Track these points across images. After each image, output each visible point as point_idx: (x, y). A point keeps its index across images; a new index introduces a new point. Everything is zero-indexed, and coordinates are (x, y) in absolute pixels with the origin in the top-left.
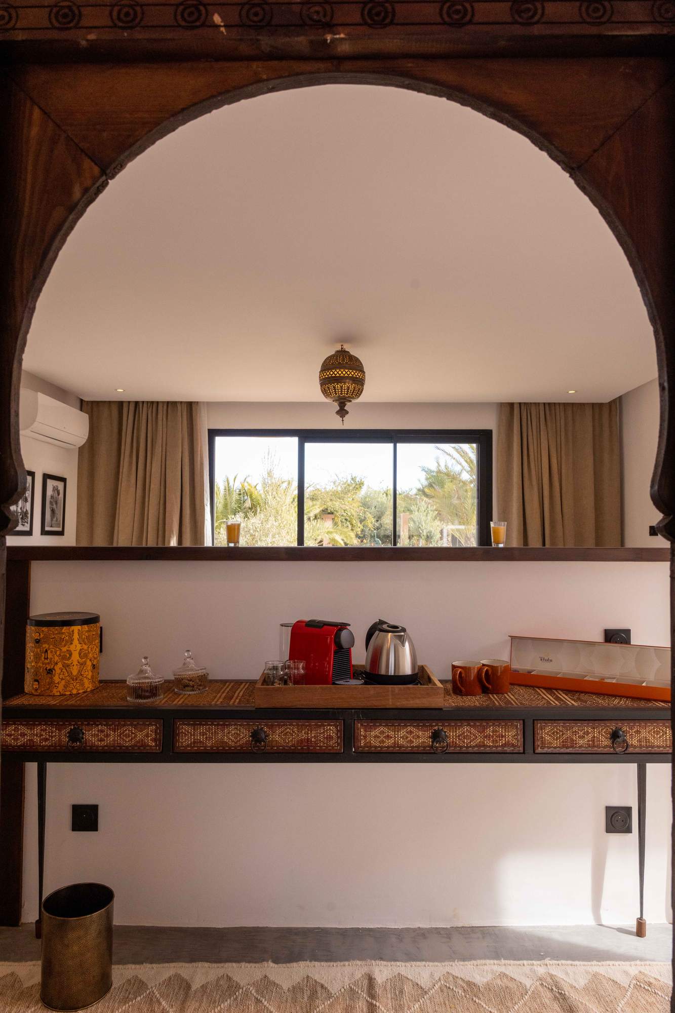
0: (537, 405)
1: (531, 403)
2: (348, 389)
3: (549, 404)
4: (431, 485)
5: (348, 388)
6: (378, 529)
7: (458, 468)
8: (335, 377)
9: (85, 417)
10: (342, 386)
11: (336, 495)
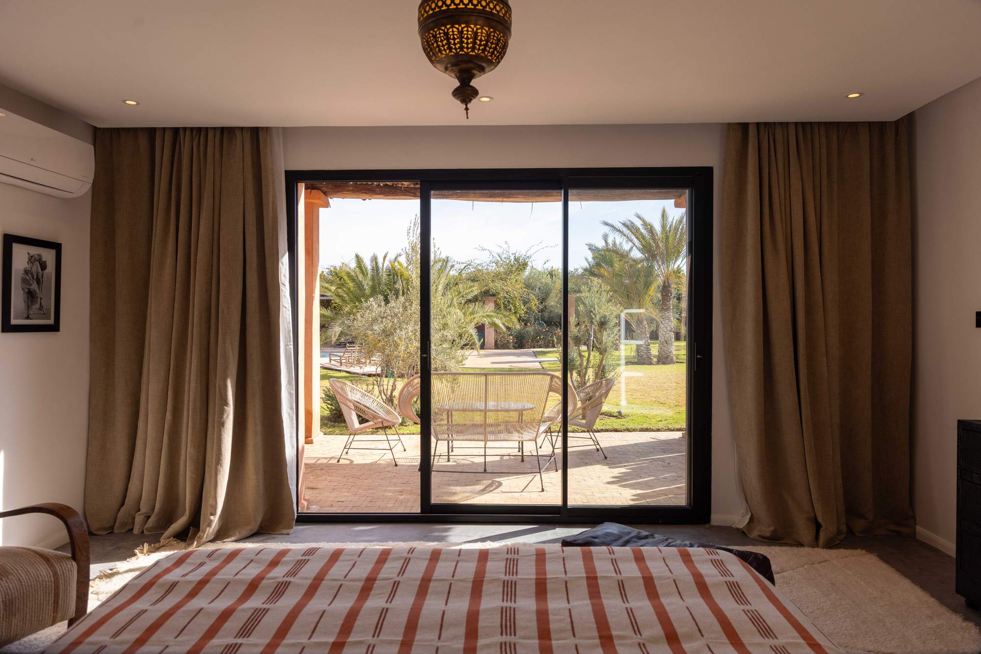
0: (784, 125)
1: (775, 123)
2: (475, 38)
3: (803, 124)
4: (598, 265)
5: (476, 34)
6: (542, 311)
7: (626, 246)
8: (448, 10)
9: (88, 149)
10: (462, 31)
11: (497, 276)
